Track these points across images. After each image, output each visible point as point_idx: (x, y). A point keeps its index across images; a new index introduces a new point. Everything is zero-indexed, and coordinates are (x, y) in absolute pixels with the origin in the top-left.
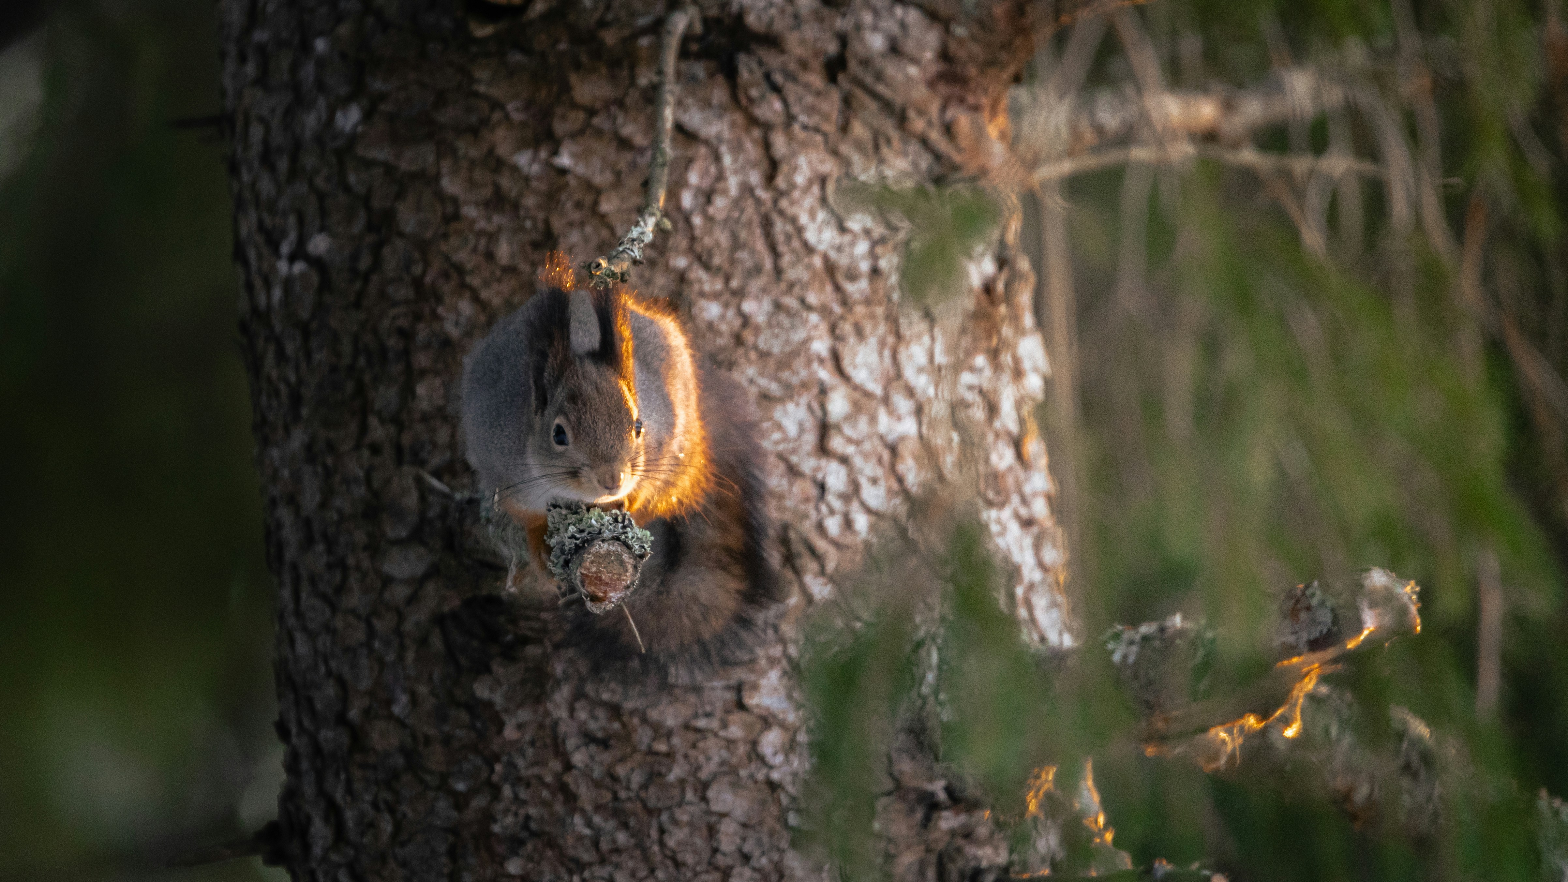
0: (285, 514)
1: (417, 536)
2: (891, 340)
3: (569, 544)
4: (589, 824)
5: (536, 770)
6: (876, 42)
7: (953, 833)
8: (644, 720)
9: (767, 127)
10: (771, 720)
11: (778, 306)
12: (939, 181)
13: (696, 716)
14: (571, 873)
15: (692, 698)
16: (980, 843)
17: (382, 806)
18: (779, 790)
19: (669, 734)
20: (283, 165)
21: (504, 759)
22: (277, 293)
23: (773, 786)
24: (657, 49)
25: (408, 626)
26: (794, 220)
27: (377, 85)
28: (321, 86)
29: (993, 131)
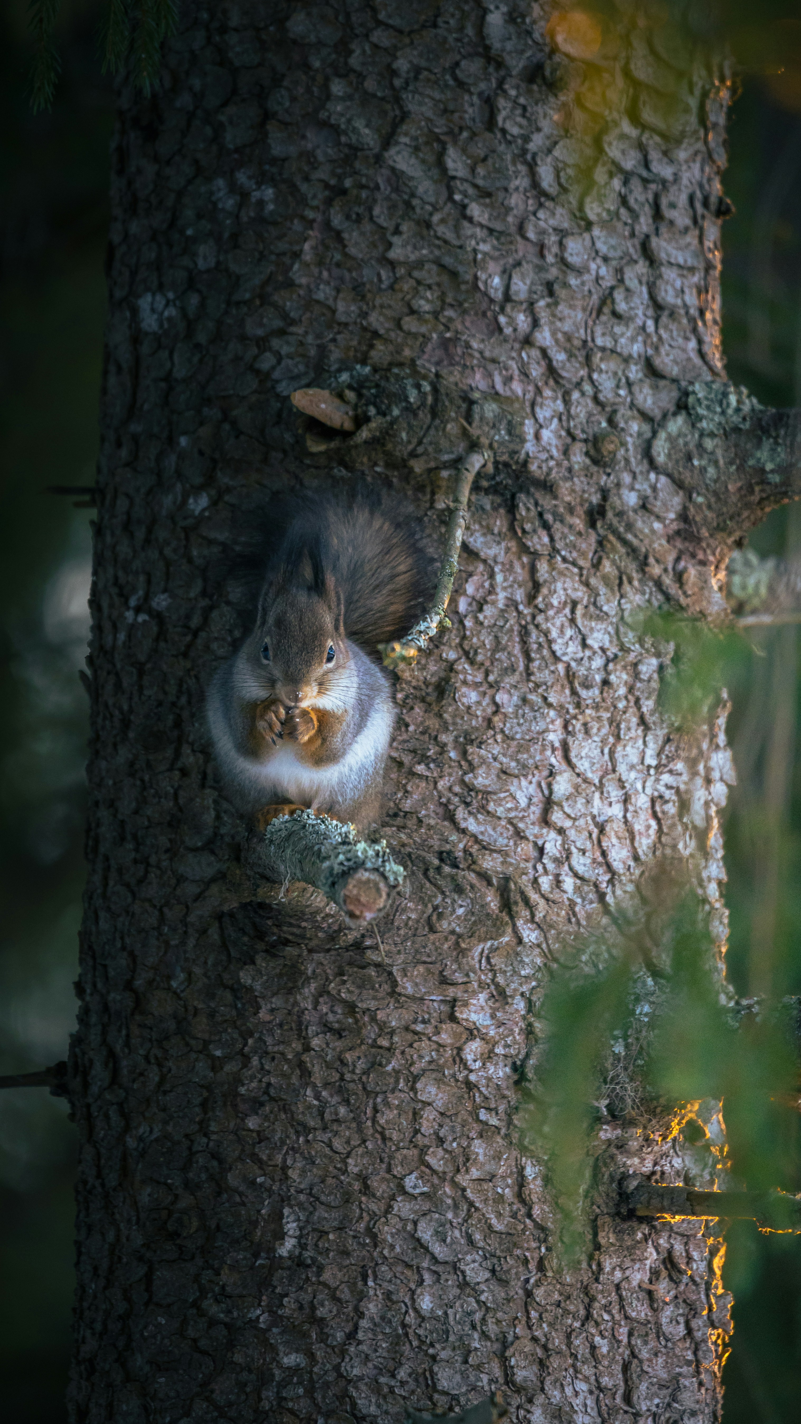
0: (104, 814)
1: (209, 847)
2: (611, 740)
3: (337, 869)
4: (318, 1096)
5: (281, 1048)
6: (632, 499)
7: (609, 1142)
8: (373, 1019)
9: (535, 555)
10: (475, 1032)
11: (524, 700)
12: (667, 617)
13: (415, 1021)
14: (298, 1133)
15: (414, 1007)
16: (630, 1154)
17: (153, 1061)
18: (475, 1090)
19: (392, 1033)
20: (140, 534)
21: (257, 1035)
22: (122, 637)
23: (470, 1086)
24: (456, 480)
25: (192, 918)
26: (546, 633)
27: (224, 479)
28: (179, 475)
29: (714, 584)
